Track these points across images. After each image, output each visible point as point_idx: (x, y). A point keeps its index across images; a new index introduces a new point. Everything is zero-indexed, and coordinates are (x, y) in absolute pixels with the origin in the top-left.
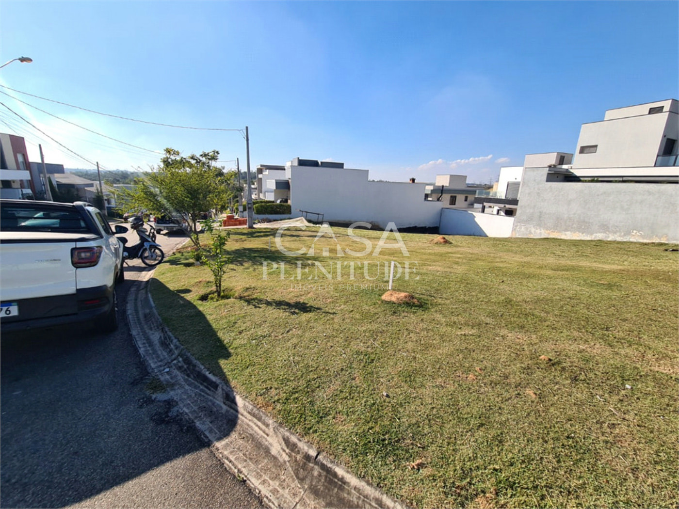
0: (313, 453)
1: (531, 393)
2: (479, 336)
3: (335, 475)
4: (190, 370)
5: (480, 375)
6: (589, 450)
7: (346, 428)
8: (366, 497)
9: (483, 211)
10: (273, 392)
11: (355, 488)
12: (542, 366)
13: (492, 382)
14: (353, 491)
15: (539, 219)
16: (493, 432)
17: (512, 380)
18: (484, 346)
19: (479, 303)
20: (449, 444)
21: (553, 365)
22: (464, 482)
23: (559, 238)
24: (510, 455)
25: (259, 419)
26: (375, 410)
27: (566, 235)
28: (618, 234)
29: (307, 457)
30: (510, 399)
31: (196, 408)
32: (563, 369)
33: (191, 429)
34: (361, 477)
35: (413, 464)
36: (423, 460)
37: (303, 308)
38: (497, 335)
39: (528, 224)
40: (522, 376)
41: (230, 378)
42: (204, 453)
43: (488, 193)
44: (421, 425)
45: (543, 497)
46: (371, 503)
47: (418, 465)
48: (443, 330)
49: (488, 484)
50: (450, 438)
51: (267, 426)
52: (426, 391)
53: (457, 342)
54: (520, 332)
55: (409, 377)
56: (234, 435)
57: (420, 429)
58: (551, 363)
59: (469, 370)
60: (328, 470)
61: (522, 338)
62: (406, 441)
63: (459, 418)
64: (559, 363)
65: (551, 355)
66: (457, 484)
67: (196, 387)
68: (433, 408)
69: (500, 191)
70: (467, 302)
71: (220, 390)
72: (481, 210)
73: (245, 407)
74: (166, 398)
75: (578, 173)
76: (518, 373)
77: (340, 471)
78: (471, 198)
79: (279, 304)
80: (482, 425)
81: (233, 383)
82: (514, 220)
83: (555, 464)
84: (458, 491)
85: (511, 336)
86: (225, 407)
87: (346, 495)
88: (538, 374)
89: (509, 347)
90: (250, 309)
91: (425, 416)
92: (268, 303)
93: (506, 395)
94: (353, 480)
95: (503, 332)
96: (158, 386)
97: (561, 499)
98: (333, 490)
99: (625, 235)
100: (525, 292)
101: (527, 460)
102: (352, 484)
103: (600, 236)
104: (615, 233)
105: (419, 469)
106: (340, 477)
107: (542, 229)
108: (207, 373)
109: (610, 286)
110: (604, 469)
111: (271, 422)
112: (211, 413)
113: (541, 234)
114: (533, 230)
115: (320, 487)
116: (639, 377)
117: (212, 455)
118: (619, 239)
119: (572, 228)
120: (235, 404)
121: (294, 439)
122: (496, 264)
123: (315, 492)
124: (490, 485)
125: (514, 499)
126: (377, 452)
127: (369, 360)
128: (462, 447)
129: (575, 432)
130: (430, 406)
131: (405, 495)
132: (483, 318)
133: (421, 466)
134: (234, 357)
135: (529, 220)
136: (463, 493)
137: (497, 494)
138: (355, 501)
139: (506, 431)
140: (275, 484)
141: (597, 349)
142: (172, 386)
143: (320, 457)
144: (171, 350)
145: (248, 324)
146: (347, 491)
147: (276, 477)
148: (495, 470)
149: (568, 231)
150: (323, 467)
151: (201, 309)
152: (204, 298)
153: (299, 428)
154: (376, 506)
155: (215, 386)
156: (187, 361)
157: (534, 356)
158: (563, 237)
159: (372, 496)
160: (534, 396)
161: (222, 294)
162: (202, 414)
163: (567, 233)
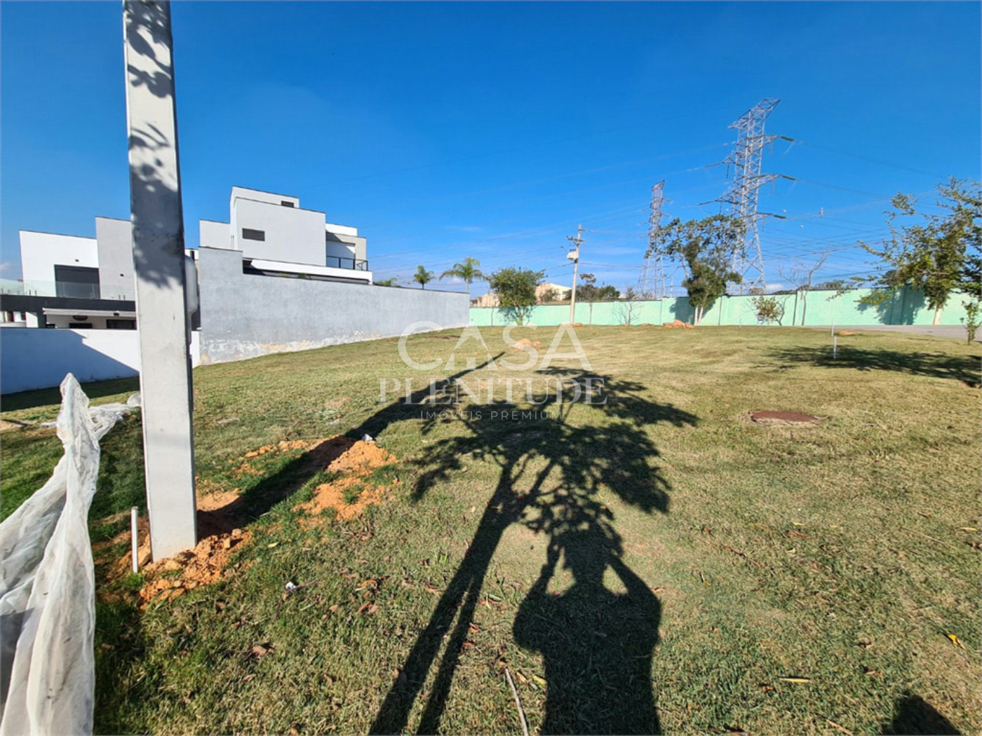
15: (245, 329)
23: (283, 351)
27: (291, 346)
28: (344, 336)
39: (230, 338)
82: (200, 335)
99: (350, 336)
103: (329, 341)
104: (341, 335)
107: (255, 343)
113: (255, 350)
114: (241, 347)
118: (346, 342)
119: (297, 336)
135: (230, 333)
149: (293, 341)
158: (289, 349)
163: (292, 343)
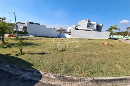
0: (60, 75)
2: (75, 53)
3: (64, 77)
4: (24, 70)
7: (63, 70)
8: (70, 78)
10: (47, 69)
13: (79, 59)
16: (81, 65)
17: (81, 58)
18: (76, 55)
22: (81, 71)
24: (84, 67)
25: (47, 74)
26: (66, 67)
29: (59, 76)
31: (31, 77)
33: (32, 80)
34: (69, 76)
37: (44, 54)
41: (37, 69)
42: (38, 83)
45: (89, 70)
48: (70, 53)
50: (77, 67)
51: (49, 74)
52: (72, 62)
55: (68, 61)
56: (43, 78)
57: (73, 67)
58: (84, 55)
59: (76, 58)
60: (63, 77)
61: (80, 53)
62: (72, 69)
63: (77, 64)
67: (28, 73)
69: (68, 31)
71: (35, 72)
73: (43, 73)
74: (22, 77)
75: (78, 29)
77: (65, 76)
79: (39, 54)
81: (38, 70)
83: (88, 66)
84: (80, 73)
85: (78, 53)
86: (38, 75)
88: (83, 57)
90: (32, 55)
91: (73, 65)
92: (36, 54)
93: (81, 60)
94: (67, 77)
96: (17, 76)
98: (65, 79)
101: (86, 67)
108: (30, 70)
109: (85, 45)
111: (50, 73)
112: (35, 76)
115: (62, 79)
116: (92, 55)
117: (41, 83)
120: (40, 73)
121: (55, 74)
123: (62, 81)
124: (83, 71)
127: (61, 60)
128: (79, 68)
129: (89, 62)
131: (75, 75)
133: (75, 71)
134: (35, 65)
138: (68, 79)
139: (83, 64)
140: (55, 82)
141: (87, 53)
142: (21, 74)
143: (61, 75)
144: (15, 68)
145: (34, 58)
147: (55, 81)
148: (83, 69)
150: (62, 77)
151: (19, 57)
152: (17, 55)
153: (56, 73)
155: (34, 71)
156: (22, 69)
157: (82, 55)
160: (84, 59)
161: (22, 54)
162: (33, 77)
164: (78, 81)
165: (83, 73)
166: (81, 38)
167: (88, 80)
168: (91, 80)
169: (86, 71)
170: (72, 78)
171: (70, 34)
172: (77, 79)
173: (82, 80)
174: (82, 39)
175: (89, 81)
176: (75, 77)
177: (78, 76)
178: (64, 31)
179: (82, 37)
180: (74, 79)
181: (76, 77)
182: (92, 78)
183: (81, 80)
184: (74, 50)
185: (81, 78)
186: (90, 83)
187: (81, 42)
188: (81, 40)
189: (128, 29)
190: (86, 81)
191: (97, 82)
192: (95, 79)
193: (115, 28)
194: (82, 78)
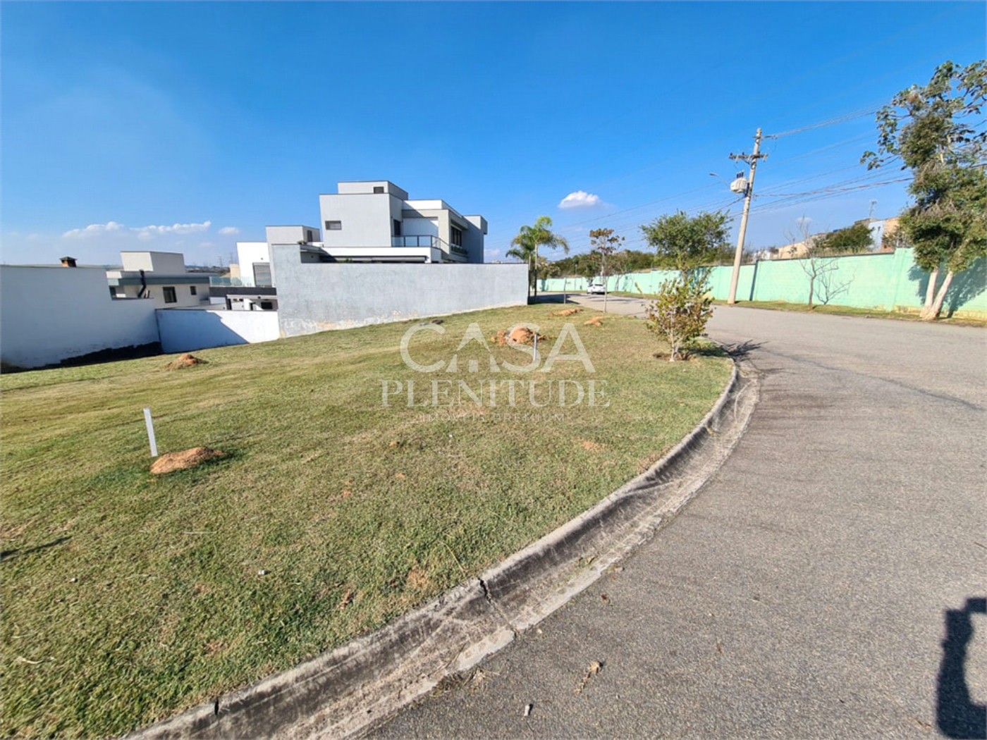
0: (208, 710)
1: (400, 475)
2: (328, 454)
3: (261, 696)
5: (353, 486)
6: (452, 489)
7: (235, 646)
8: (316, 672)
9: (230, 308)
11: (297, 680)
12: (396, 451)
13: (366, 486)
14: (296, 685)
16: (391, 524)
17: (382, 474)
18: (339, 460)
19: (303, 423)
20: (362, 561)
21: (402, 445)
22: (394, 575)
24: (412, 529)
30: (388, 490)
32: (410, 444)
35: (344, 602)
36: (349, 592)
38: (344, 444)
40: (387, 466)
43: (228, 280)
44: (326, 567)
45: (445, 538)
46: (324, 672)
47: (348, 598)
49: (410, 561)
50: (361, 555)
52: (311, 535)
53: (309, 471)
54: (361, 432)
55: (280, 537)
57: (328, 571)
58: (401, 445)
59: (339, 489)
61: (368, 436)
62: (322, 593)
63: (357, 534)
64: (405, 442)
65: (397, 439)
66: (389, 581)
68: (328, 545)
70: (289, 427)
72: (225, 306)
75: (333, 253)
76: (382, 467)
77: (265, 687)
78: (201, 289)
80: (380, 524)
82: (278, 315)
83: (440, 512)
84: (393, 585)
85: (357, 438)
87: (288, 699)
88: (396, 458)
89: (361, 450)
91: (326, 557)
93: (384, 489)
94: (290, 676)
95: (347, 439)
97: (454, 531)
98: (267, 714)
100: (341, 393)
101: (425, 522)
102: (290, 680)
105: (351, 602)
106: (269, 690)
107: (314, 321)
110: (464, 495)
113: (314, 328)
114: (304, 325)
116: (454, 427)
118: (385, 321)
122: (291, 374)
124: (412, 560)
125: (430, 556)
126: (298, 629)
128: (375, 554)
129: (440, 484)
130: (324, 545)
131: (353, 630)
132: (319, 435)
133: (350, 599)
135: (296, 313)
136: (397, 583)
137: (419, 562)
138: (304, 691)
139: (400, 515)
141: (422, 419)
143: (223, 703)
146: (288, 695)
148: (409, 547)
150: (236, 707)
154: (332, 668)
157: (385, 446)
158: (337, 328)
159: (322, 664)
160: (403, 476)
164: (384, 657)
165: (413, 580)
166: (370, 321)
167: (449, 613)
168: (468, 598)
169: (431, 557)
170: (334, 662)
171: (268, 306)
172: (377, 646)
173: (415, 632)
174: (373, 329)
175: (461, 616)
176: (354, 645)
177: (380, 619)
178: (206, 280)
179: (371, 311)
180: (350, 663)
181: (368, 639)
182: (475, 582)
183: (402, 639)
184: (324, 429)
185: (401, 621)
186: (466, 622)
187: (372, 351)
188: (368, 338)
189: (598, 241)
190: (436, 625)
191: (506, 590)
192: (489, 582)
193: (548, 240)
194: (414, 615)
